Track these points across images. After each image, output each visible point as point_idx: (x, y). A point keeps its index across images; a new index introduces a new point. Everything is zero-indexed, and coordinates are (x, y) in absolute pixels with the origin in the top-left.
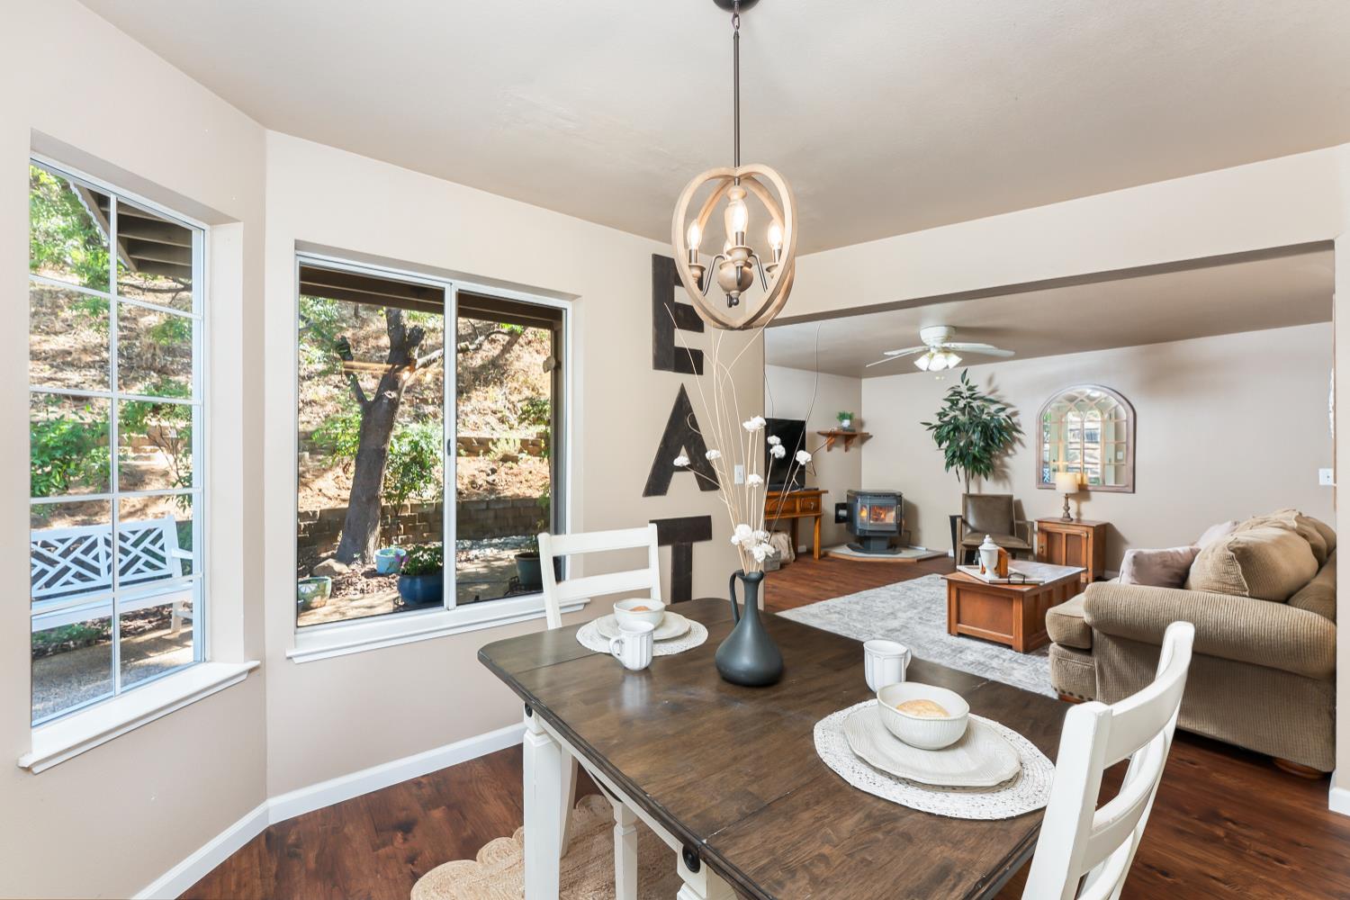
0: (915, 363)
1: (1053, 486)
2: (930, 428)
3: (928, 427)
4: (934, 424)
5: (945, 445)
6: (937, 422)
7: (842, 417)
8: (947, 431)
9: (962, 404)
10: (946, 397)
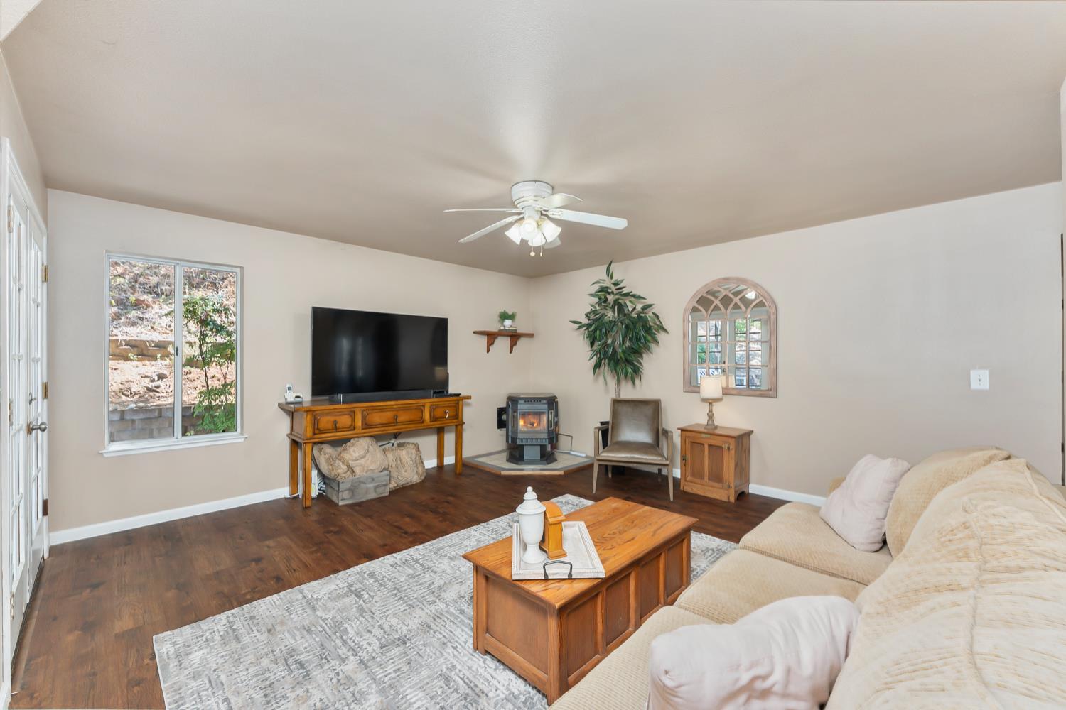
0: (506, 233)
1: (697, 389)
2: (580, 328)
3: (577, 326)
4: (583, 323)
5: (597, 344)
6: (585, 321)
7: (504, 316)
8: (596, 330)
9: (611, 298)
10: (593, 292)
